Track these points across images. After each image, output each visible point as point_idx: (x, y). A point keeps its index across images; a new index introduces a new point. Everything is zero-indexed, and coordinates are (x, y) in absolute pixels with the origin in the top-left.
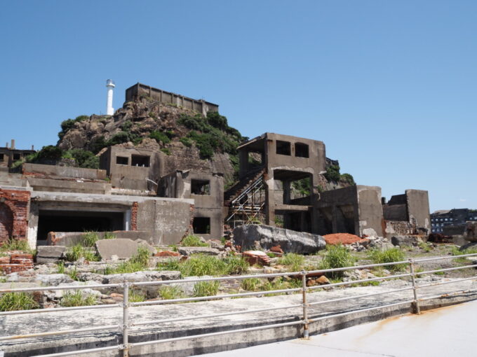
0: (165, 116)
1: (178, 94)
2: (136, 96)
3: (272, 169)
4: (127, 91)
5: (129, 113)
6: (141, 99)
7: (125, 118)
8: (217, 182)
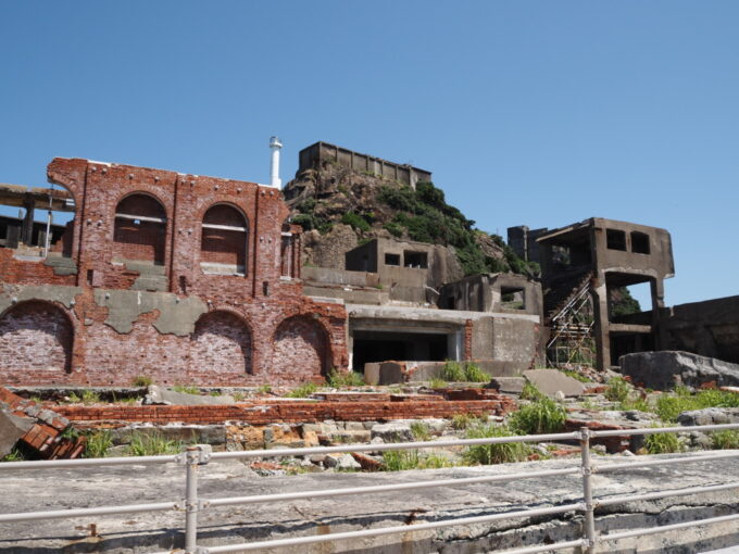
0: (359, 189)
1: (375, 157)
2: (317, 160)
3: (603, 271)
4: (302, 153)
5: (310, 186)
6: (325, 164)
7: (304, 193)
8: (534, 290)
